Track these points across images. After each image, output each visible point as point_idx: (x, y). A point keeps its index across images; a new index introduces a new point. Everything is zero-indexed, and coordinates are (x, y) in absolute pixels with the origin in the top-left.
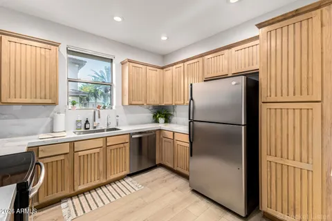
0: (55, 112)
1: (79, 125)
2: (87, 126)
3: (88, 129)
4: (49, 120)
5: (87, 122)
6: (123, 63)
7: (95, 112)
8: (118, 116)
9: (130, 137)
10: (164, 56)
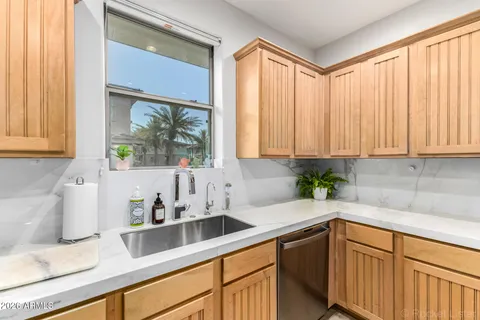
0: (70, 178)
1: (138, 212)
2: (159, 214)
3: (161, 221)
4: (51, 201)
5: (158, 203)
6: (238, 57)
7: (177, 177)
8: (229, 185)
9: (280, 247)
10: (317, 51)
